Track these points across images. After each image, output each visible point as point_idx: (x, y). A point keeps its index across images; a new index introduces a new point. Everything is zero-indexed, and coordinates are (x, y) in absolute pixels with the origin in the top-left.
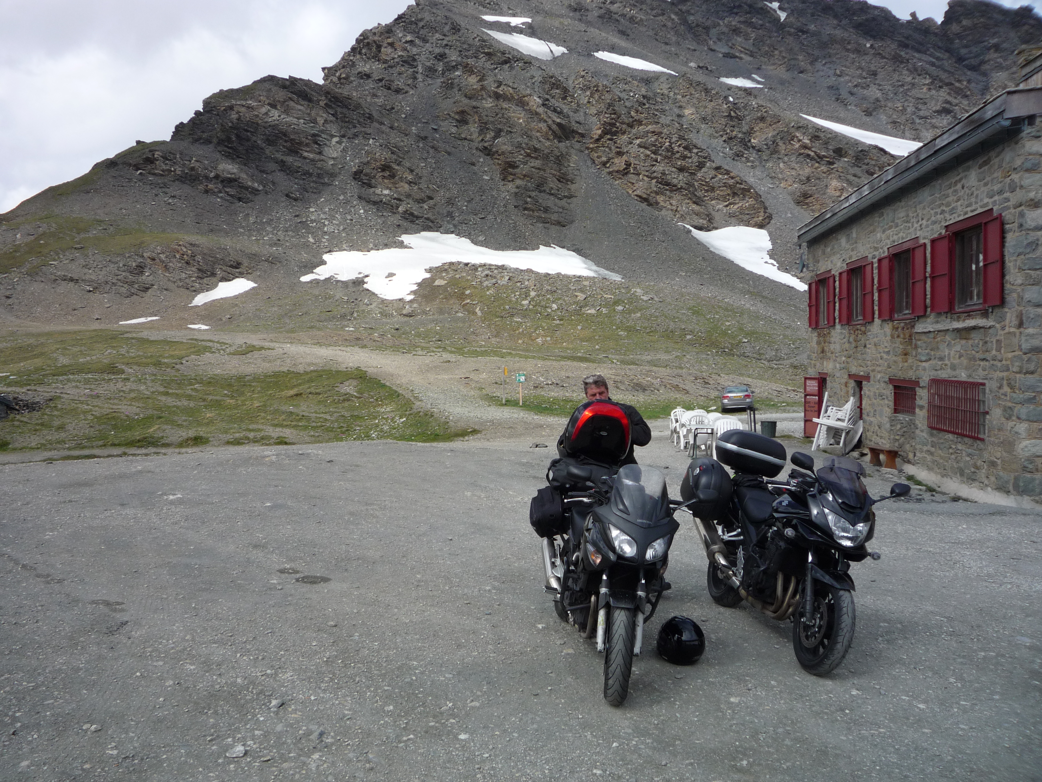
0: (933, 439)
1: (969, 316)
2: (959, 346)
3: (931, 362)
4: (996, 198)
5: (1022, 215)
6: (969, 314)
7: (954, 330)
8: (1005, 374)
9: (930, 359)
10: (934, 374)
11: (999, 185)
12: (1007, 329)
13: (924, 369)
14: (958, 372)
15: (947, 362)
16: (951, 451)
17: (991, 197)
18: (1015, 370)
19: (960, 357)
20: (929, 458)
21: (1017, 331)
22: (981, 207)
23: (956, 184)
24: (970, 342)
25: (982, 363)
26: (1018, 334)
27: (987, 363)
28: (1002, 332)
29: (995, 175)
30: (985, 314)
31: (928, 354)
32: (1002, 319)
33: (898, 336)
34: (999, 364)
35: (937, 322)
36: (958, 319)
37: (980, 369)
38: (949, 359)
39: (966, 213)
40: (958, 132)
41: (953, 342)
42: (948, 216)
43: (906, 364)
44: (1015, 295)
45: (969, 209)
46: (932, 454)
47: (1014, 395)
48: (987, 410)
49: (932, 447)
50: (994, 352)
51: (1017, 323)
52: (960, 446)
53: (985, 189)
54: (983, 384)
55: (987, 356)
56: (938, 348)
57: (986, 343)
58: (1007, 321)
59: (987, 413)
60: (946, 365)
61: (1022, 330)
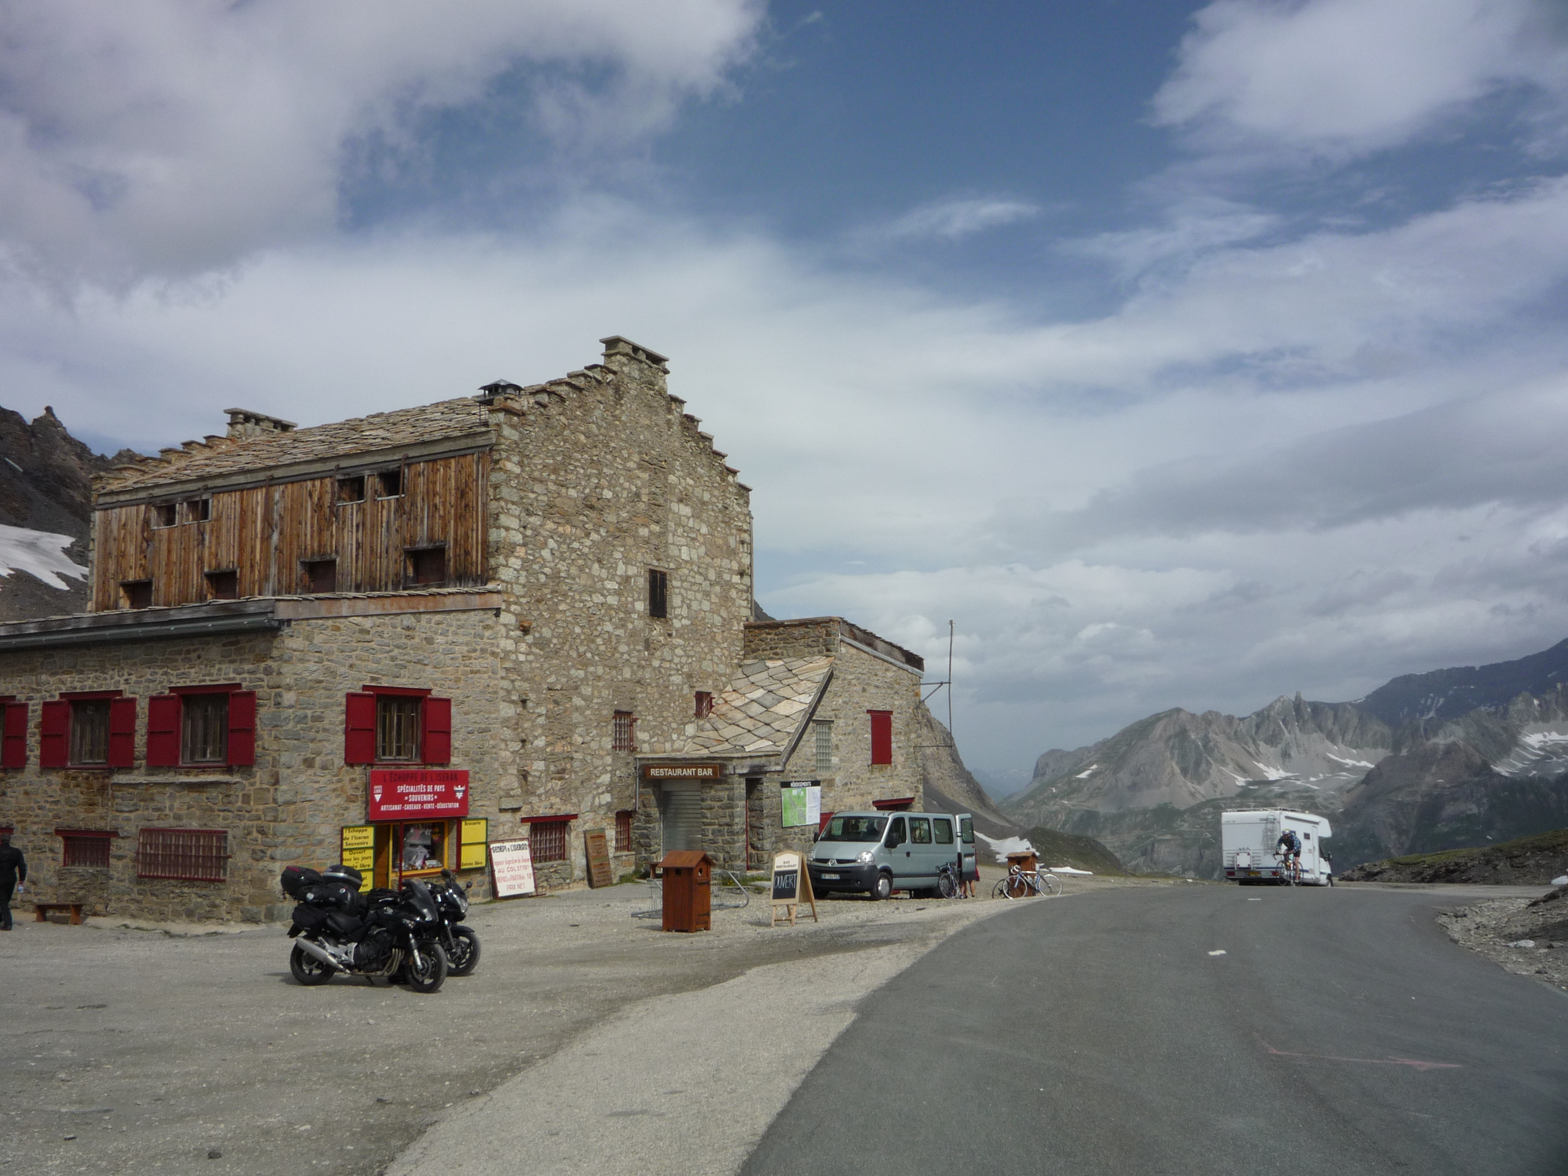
0: (142, 887)
1: (204, 771)
2: (189, 797)
3: (140, 812)
4: (246, 675)
5: (279, 695)
6: (204, 770)
7: (182, 783)
8: (255, 823)
9: (137, 810)
10: (143, 824)
11: (251, 666)
12: (258, 785)
13: (128, 819)
14: (185, 821)
15: (167, 812)
16: (172, 895)
17: (239, 674)
18: (268, 819)
19: (189, 808)
20: (133, 907)
21: (272, 789)
22: (225, 679)
23: (188, 652)
24: (205, 795)
25: (222, 814)
26: (272, 791)
27: (230, 814)
28: (252, 788)
29: (246, 656)
30: (229, 770)
31: (135, 805)
32: (251, 775)
33: (78, 786)
34: (247, 815)
35: (153, 775)
36: (187, 774)
37: (220, 819)
38: (170, 810)
39: (204, 681)
40: (206, 612)
41: (178, 794)
42: (174, 680)
43: (92, 815)
44: (270, 759)
45: (207, 678)
46: (138, 902)
47: (268, 840)
48: (229, 853)
49: (140, 894)
50: (239, 804)
51: (273, 781)
52: (186, 890)
53: (232, 666)
54: (226, 832)
55: (229, 807)
56: (153, 800)
57: (228, 796)
58: (257, 779)
59: (230, 857)
60: (166, 815)
61: (277, 786)
